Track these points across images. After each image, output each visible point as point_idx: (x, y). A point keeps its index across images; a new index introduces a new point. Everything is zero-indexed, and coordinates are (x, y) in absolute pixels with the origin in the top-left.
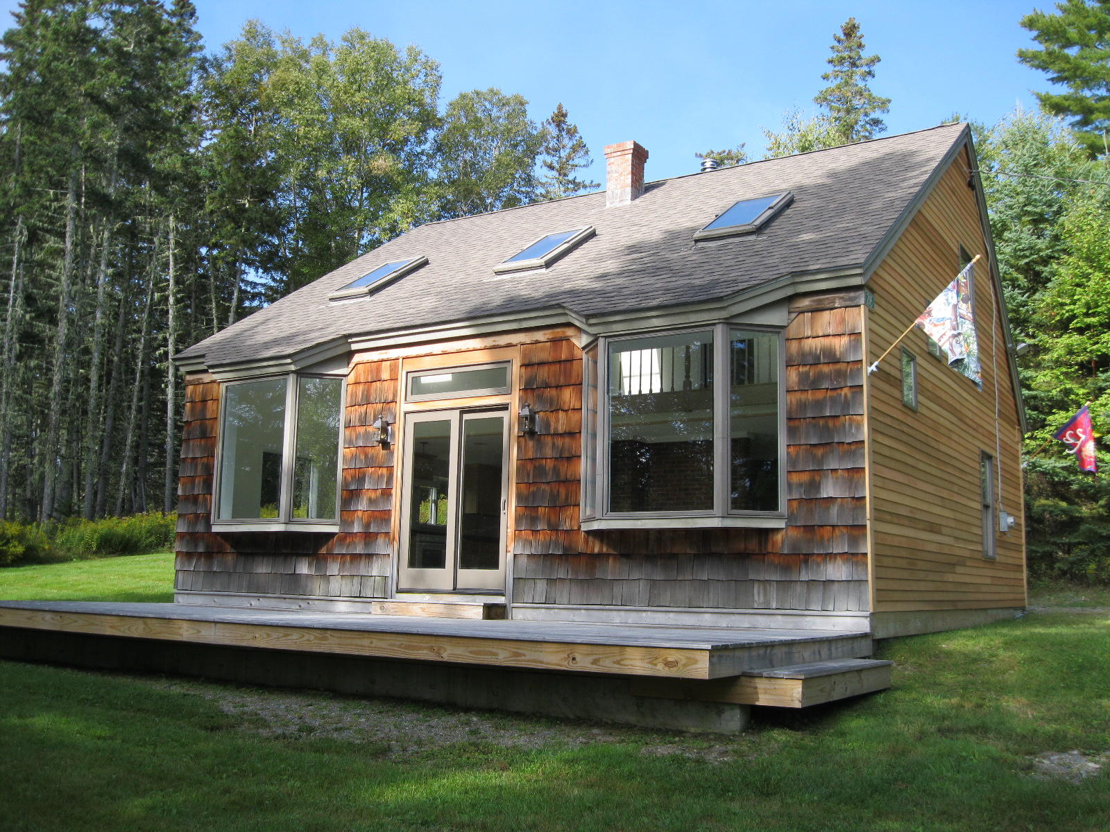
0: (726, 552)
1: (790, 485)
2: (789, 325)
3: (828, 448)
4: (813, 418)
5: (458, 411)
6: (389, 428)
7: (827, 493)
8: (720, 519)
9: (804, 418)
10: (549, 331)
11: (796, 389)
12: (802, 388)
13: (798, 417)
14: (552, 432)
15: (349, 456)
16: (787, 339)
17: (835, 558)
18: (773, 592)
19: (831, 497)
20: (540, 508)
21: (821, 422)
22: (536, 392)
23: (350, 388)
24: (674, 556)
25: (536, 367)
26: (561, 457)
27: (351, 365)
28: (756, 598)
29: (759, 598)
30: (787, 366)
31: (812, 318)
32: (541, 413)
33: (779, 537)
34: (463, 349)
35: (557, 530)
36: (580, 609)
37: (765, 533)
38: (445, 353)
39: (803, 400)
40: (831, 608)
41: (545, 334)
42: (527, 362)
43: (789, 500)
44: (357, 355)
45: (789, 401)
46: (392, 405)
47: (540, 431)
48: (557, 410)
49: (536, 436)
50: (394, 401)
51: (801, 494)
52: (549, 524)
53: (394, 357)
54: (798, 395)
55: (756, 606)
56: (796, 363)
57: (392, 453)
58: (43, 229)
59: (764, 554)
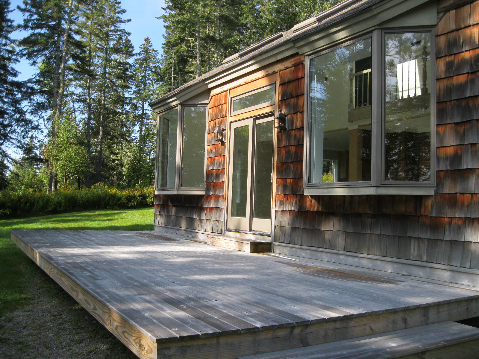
0: (393, 214)
1: (438, 158)
2: (438, 24)
3: (468, 126)
4: (457, 100)
5: (252, 119)
6: (224, 132)
7: (467, 165)
8: (375, 188)
9: (450, 101)
10: (292, 60)
11: (443, 76)
12: (448, 75)
13: (445, 100)
14: (294, 128)
15: (209, 150)
16: (437, 36)
17: (473, 223)
18: (424, 247)
19: (470, 169)
20: (288, 179)
21: (463, 103)
22: (287, 101)
23: (210, 110)
24: (359, 215)
25: (287, 85)
26: (298, 144)
27: (210, 98)
28: (412, 251)
29: (414, 252)
30: (437, 58)
31: (456, 14)
32: (289, 116)
33: (429, 203)
34: (254, 79)
35: (296, 194)
36: (306, 249)
37: (419, 199)
38: (246, 83)
39: (449, 86)
40: (468, 265)
41: (291, 62)
42: (282, 82)
43: (438, 172)
44: (212, 91)
45: (438, 87)
46: (225, 118)
47: (288, 128)
48: (297, 113)
49: (287, 131)
50: (226, 116)
51: (446, 167)
52: (292, 190)
53: (226, 90)
54: (445, 82)
55: (411, 258)
56: (443, 55)
57: (225, 147)
58: (186, 56)
59: (419, 216)
